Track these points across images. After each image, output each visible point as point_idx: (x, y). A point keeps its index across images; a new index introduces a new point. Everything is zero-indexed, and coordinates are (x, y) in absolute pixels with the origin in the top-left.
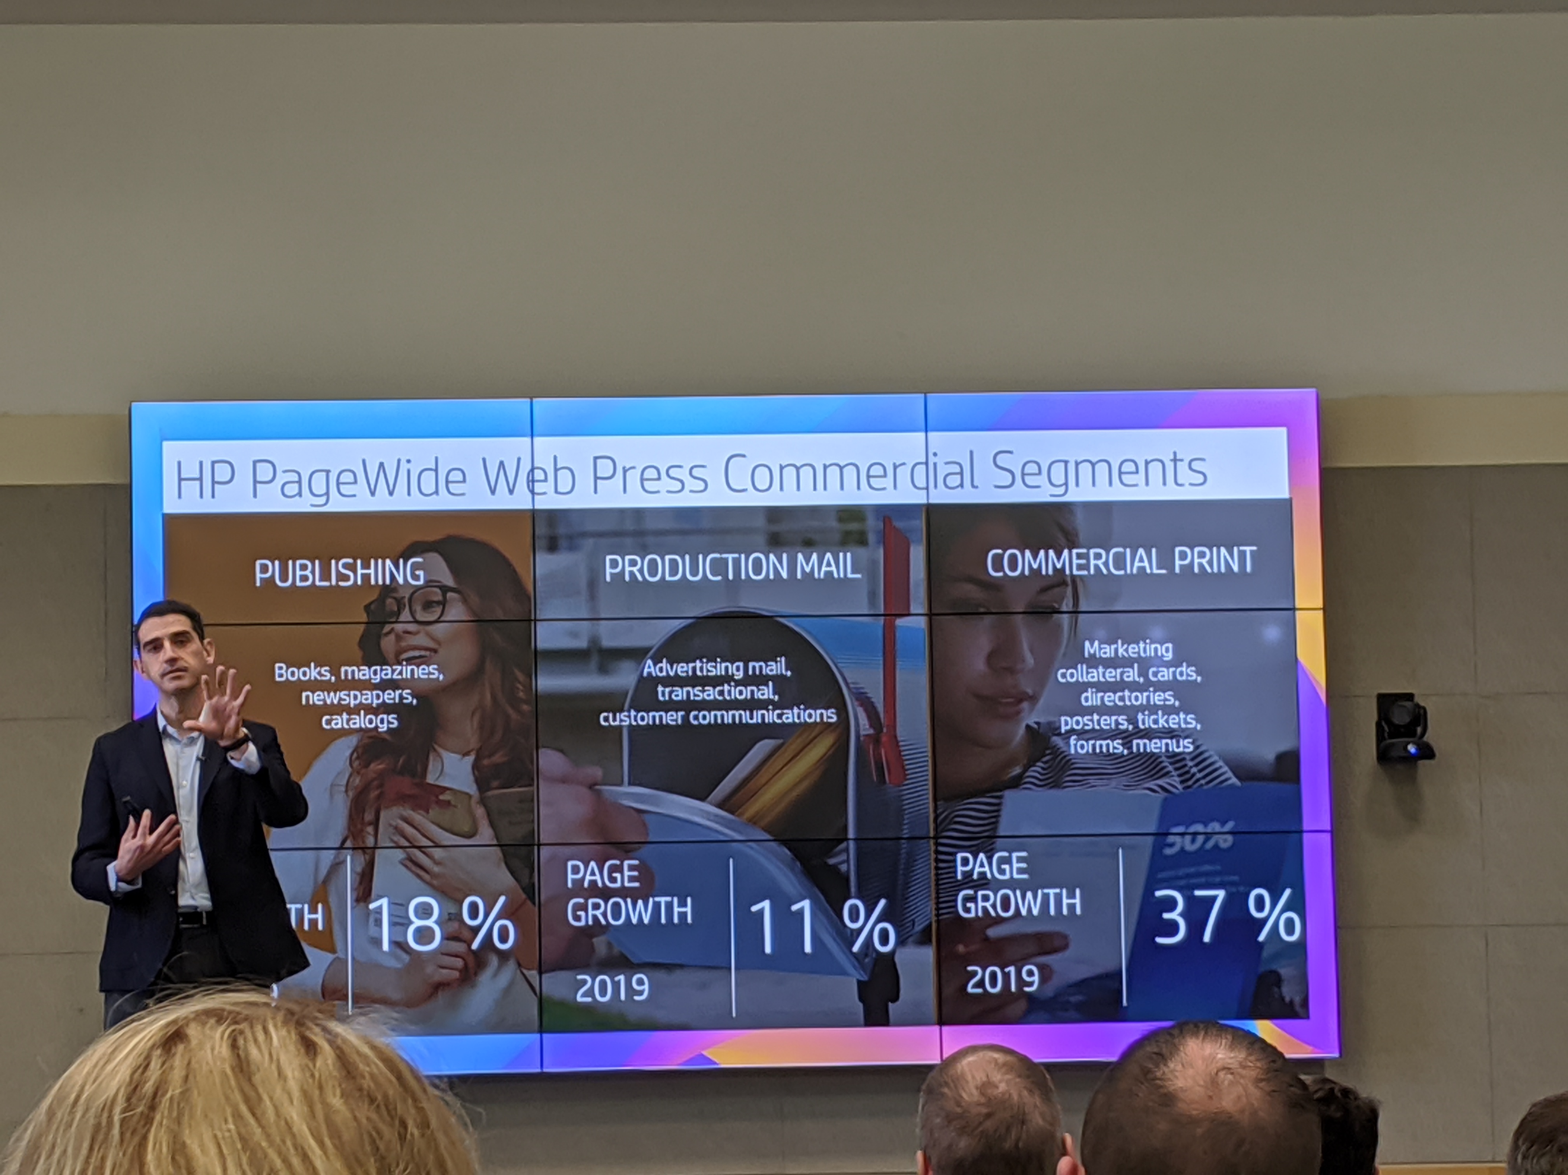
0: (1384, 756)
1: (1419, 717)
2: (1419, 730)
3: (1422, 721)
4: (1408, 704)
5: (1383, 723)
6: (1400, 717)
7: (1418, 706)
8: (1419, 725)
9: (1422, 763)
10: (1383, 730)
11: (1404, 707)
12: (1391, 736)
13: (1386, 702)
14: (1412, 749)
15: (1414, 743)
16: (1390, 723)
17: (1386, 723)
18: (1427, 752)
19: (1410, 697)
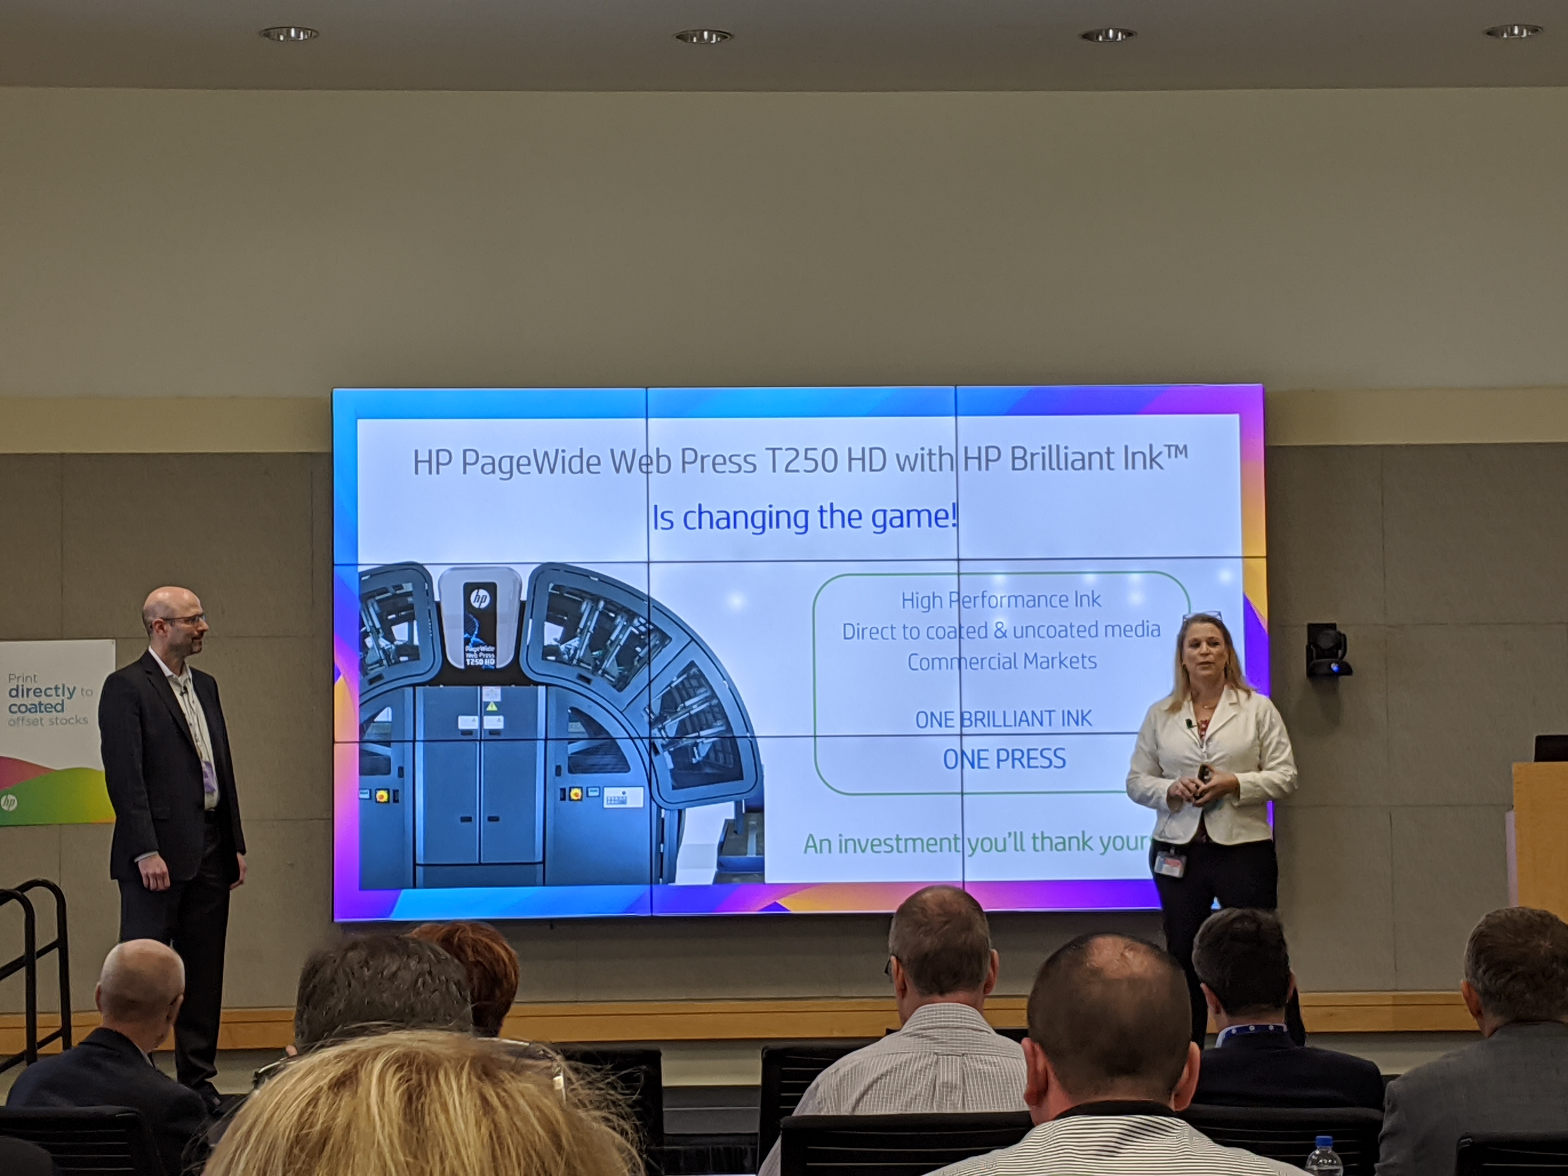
0: (1312, 673)
1: (1341, 642)
2: (1340, 652)
3: (1343, 648)
4: (1331, 632)
5: (1312, 647)
6: (1326, 642)
7: (1339, 633)
8: (1340, 649)
9: (1343, 679)
10: (1312, 651)
11: (1328, 634)
12: (1318, 658)
13: (1314, 630)
14: (1334, 667)
15: (1336, 662)
16: (1316, 646)
17: (1314, 647)
18: (1346, 670)
19: (1333, 626)
